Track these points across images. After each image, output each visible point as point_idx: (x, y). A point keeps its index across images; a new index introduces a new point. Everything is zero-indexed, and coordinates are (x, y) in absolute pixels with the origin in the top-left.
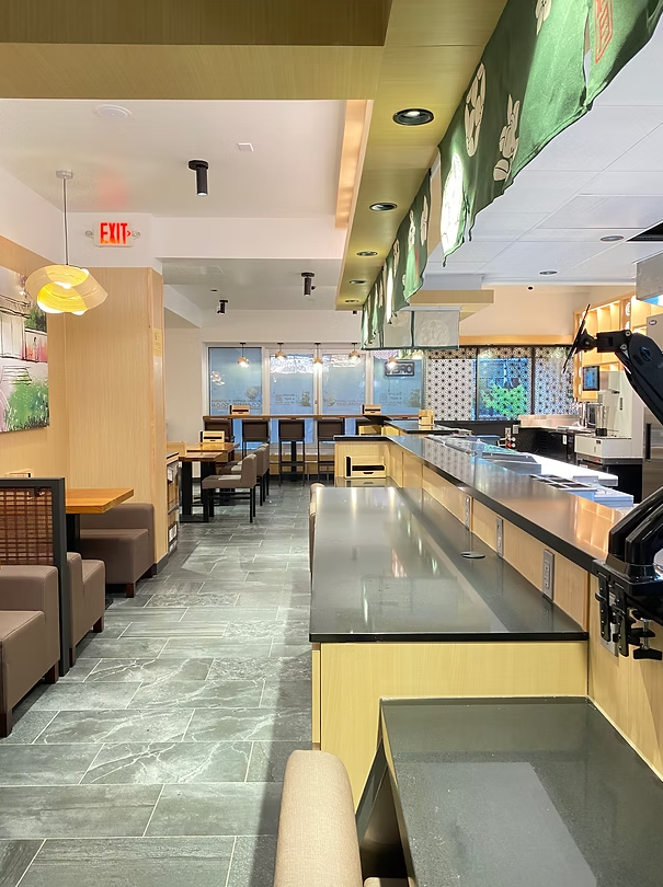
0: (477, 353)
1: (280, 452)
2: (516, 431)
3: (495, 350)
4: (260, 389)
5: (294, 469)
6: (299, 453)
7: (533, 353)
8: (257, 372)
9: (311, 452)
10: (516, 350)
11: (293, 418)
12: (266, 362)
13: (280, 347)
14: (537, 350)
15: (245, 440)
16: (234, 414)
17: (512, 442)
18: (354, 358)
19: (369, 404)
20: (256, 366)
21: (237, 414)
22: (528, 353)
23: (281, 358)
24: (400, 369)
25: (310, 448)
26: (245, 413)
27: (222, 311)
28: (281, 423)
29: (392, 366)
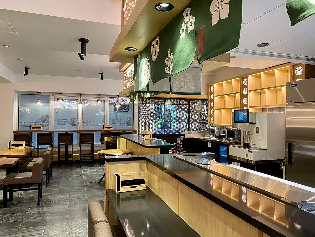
0: (165, 102)
1: (59, 149)
2: (182, 139)
3: (173, 101)
4: (48, 116)
5: (66, 159)
6: (70, 149)
7: (189, 103)
8: (47, 108)
9: (76, 149)
10: (182, 101)
11: (67, 132)
12: (52, 103)
13: (59, 95)
14: (191, 101)
15: (39, 144)
16: (33, 130)
17: (180, 145)
18: (100, 102)
19: (107, 124)
20: (46, 104)
21: (34, 130)
22: (187, 102)
23: (60, 101)
24: (121, 108)
25: (75, 147)
26: (39, 129)
27: (26, 73)
28: (60, 135)
29: (118, 106)
